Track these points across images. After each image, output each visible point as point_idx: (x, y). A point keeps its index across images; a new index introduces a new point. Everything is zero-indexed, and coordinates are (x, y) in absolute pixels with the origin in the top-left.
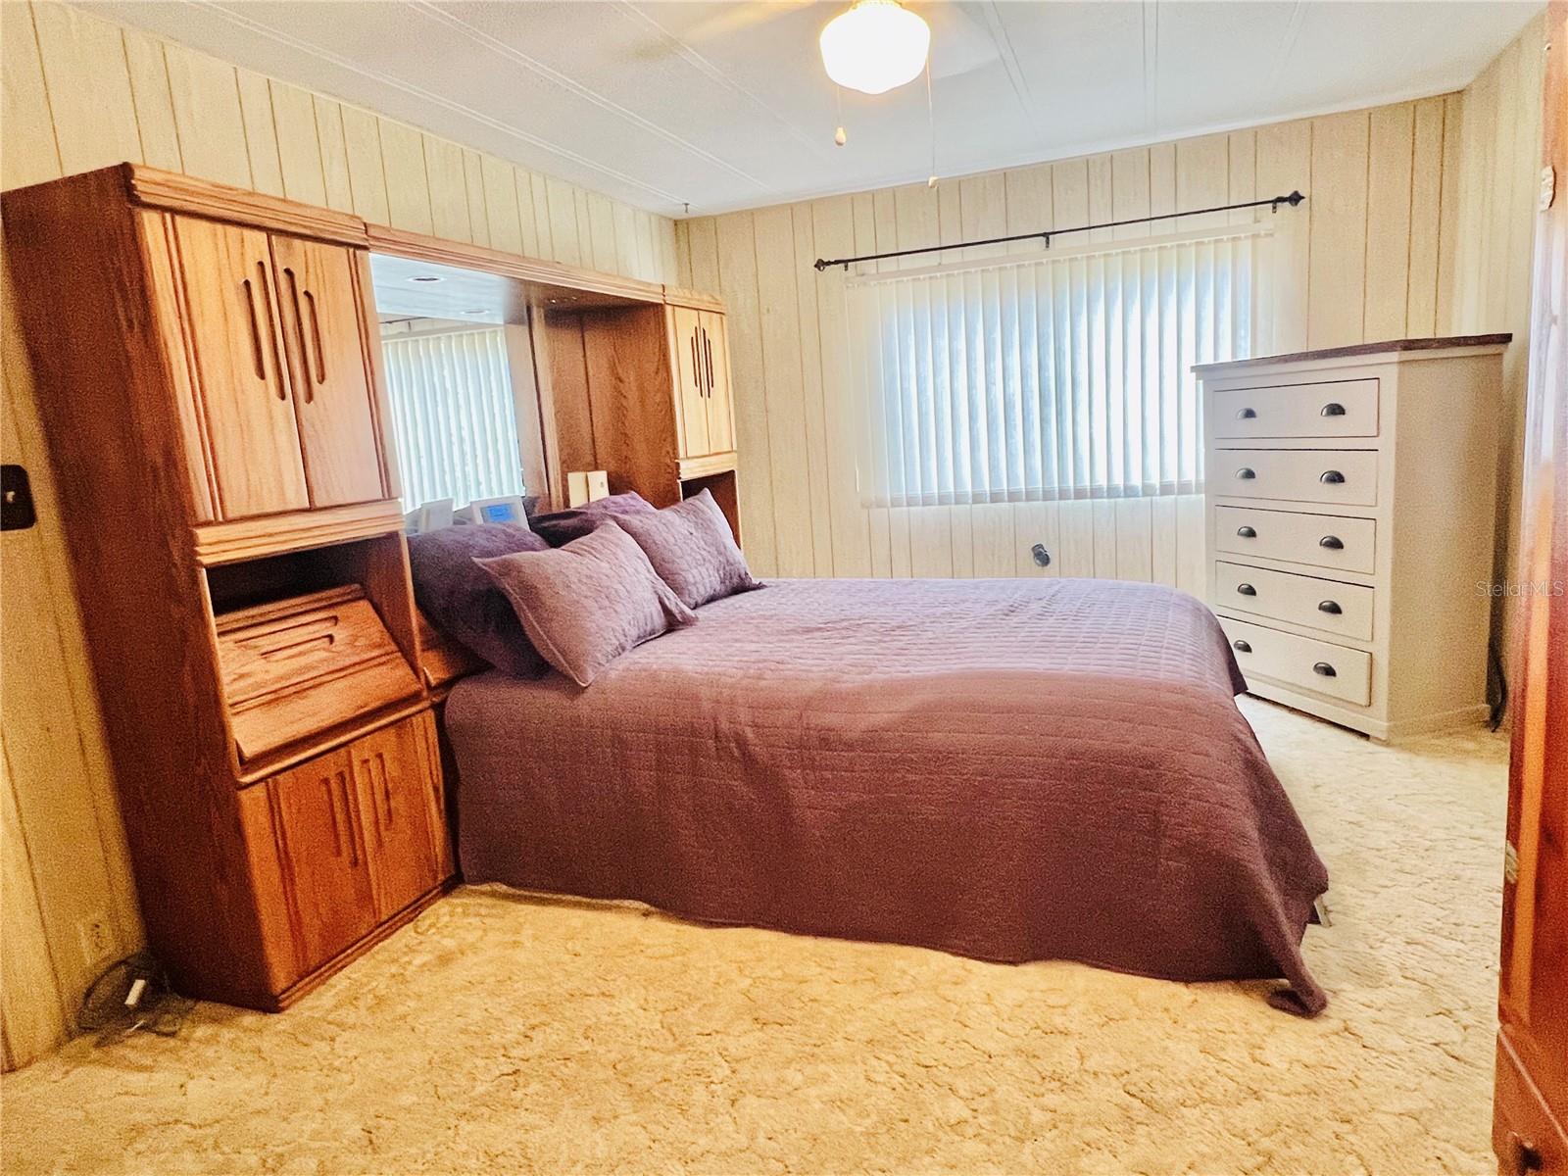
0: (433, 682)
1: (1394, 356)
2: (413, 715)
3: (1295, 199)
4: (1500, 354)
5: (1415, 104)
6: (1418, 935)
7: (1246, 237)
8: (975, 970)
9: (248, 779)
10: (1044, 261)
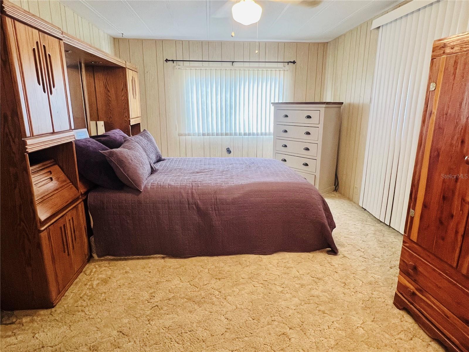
0: (83, 193)
1: (324, 106)
2: (78, 204)
3: (294, 62)
4: (340, 107)
5: (318, 43)
6: (346, 236)
7: (282, 70)
8: (262, 257)
9: (43, 229)
10: (232, 69)
